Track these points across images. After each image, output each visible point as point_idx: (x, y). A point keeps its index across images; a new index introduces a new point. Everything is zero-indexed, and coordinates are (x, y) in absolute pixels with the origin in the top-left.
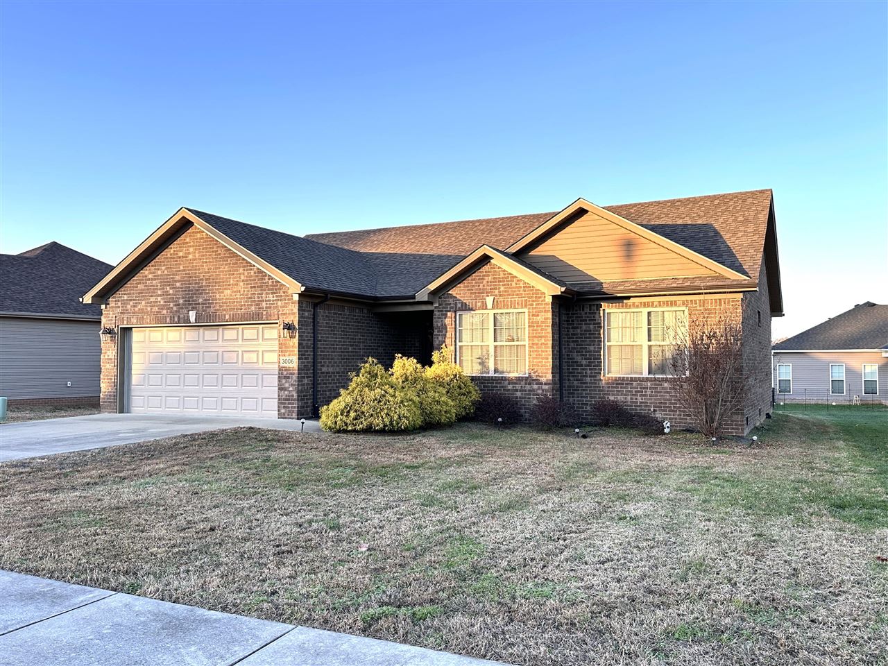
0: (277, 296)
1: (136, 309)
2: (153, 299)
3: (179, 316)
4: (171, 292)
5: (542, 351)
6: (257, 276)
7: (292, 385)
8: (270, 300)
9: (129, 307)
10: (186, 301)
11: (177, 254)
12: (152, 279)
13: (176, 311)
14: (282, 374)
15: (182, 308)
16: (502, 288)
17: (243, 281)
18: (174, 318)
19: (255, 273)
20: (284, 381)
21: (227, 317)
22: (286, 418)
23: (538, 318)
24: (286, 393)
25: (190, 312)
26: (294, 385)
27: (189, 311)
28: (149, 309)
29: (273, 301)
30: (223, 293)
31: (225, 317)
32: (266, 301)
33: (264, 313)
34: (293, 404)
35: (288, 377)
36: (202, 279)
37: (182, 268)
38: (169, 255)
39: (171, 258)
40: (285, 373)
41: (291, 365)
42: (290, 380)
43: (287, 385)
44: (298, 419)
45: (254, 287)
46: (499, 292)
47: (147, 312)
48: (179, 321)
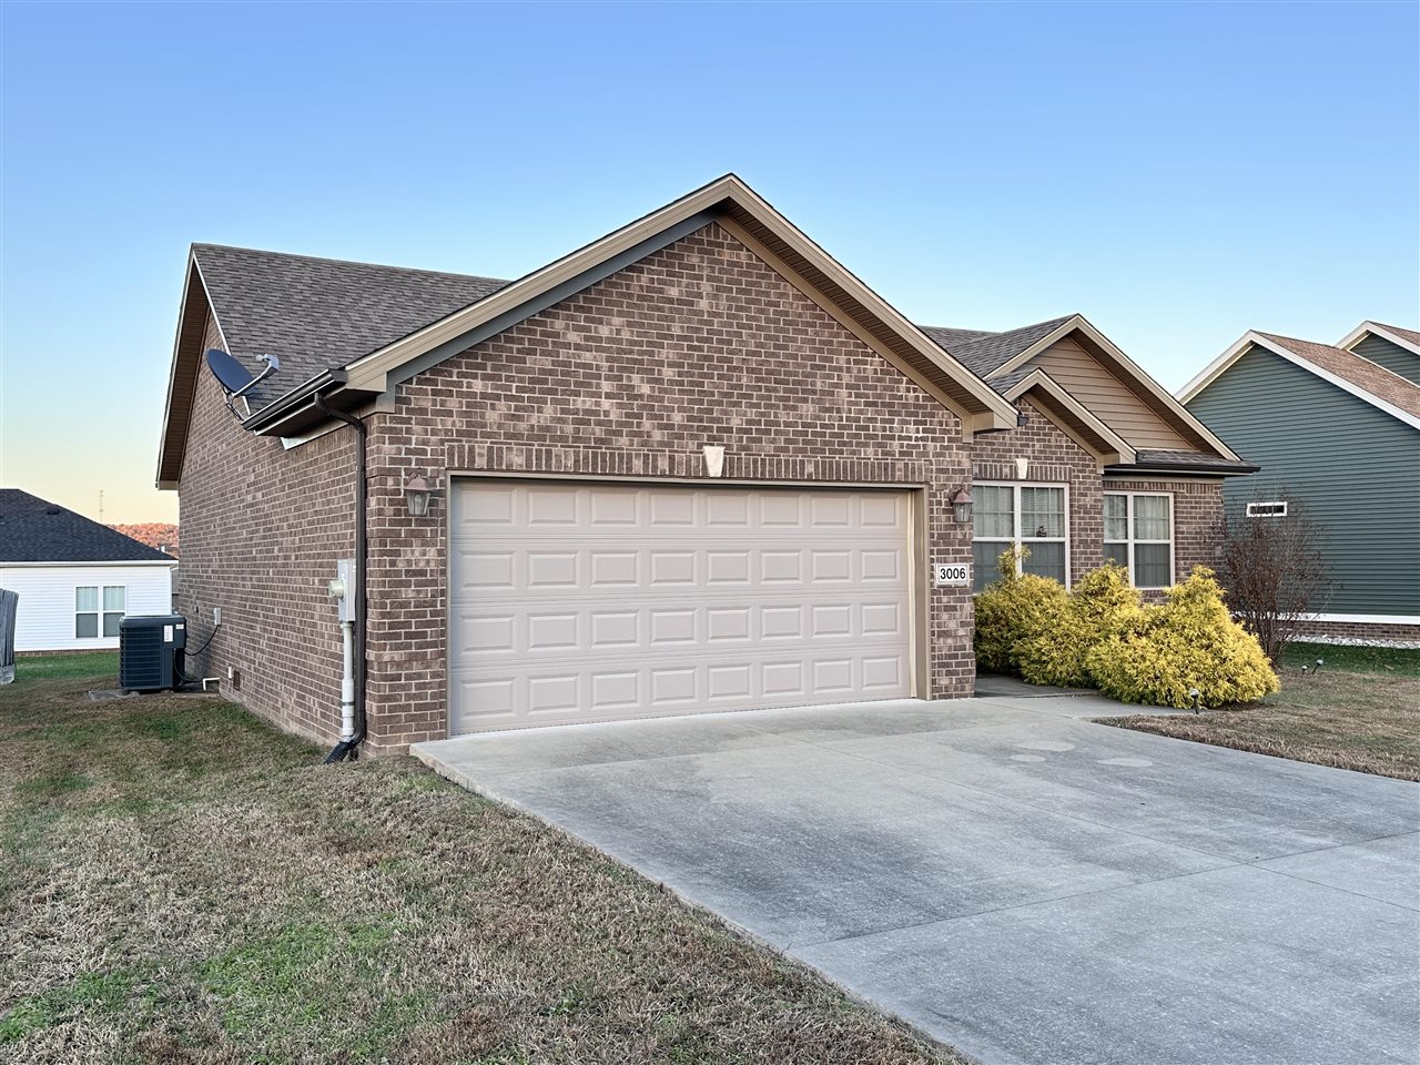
0: (924, 431)
1: (523, 426)
2: (582, 402)
3: (672, 458)
4: (646, 389)
5: (1092, 553)
6: (879, 380)
7: (963, 624)
8: (910, 438)
9: (492, 417)
10: (690, 419)
11: (661, 291)
12: (578, 347)
13: (661, 443)
14: (939, 601)
15: (680, 437)
16: (1038, 446)
17: (848, 386)
18: (655, 459)
19: (875, 371)
20: (945, 616)
21: (810, 469)
22: (950, 697)
23: (1087, 499)
24: (950, 641)
25: (707, 449)
26: (968, 624)
27: (700, 446)
28: (569, 428)
29: (917, 439)
30: (795, 408)
31: (803, 469)
32: (900, 438)
33: (900, 465)
34: (966, 664)
35: (954, 608)
36: (739, 369)
37: (676, 331)
38: (635, 291)
39: (640, 298)
40: (945, 599)
41: (960, 581)
42: (958, 613)
43: (952, 625)
44: (977, 695)
45: (874, 404)
46: (1033, 452)
47: (563, 439)
48: (671, 470)
